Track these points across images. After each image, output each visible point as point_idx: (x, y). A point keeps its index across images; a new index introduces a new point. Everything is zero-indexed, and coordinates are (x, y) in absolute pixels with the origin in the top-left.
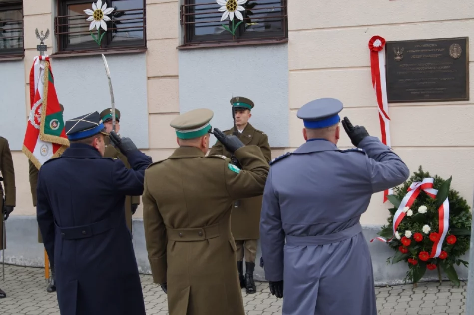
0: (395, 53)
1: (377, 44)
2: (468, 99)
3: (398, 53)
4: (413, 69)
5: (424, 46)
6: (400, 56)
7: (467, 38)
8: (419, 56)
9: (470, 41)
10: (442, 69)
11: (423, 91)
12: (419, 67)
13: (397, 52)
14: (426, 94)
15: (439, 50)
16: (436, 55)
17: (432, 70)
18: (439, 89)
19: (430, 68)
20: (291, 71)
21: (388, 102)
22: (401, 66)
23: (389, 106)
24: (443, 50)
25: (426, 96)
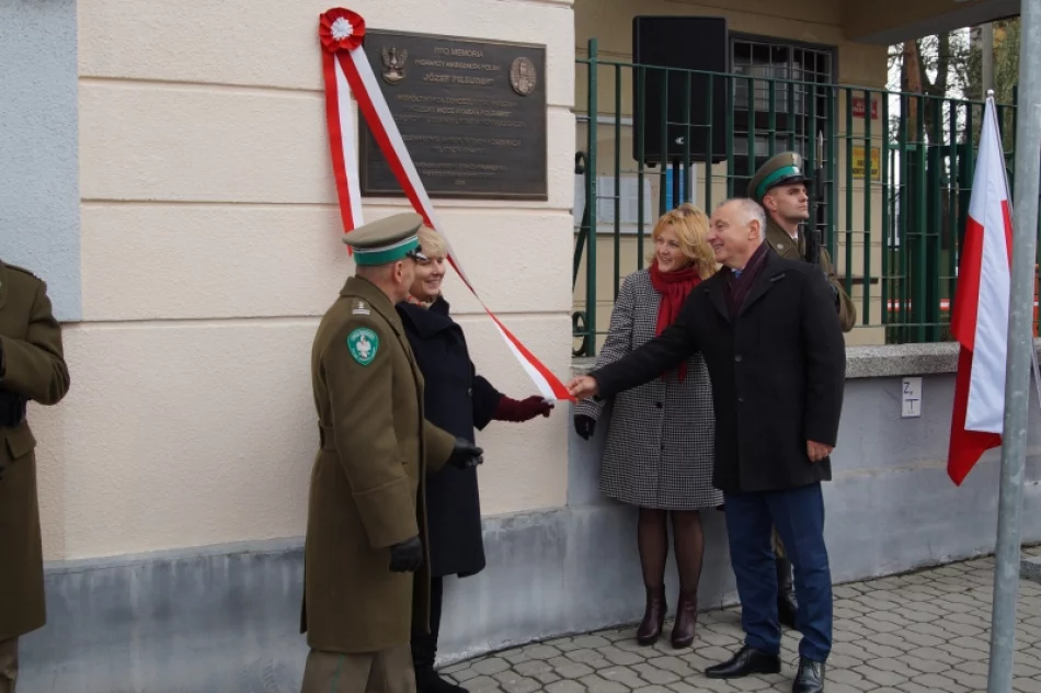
0: (387, 63)
1: (342, 29)
2: (545, 199)
3: (394, 61)
4: (429, 109)
5: (456, 52)
6: (399, 71)
7: (545, 46)
8: (444, 78)
9: (550, 54)
10: (496, 117)
11: (453, 169)
12: (441, 105)
13: (391, 59)
14: (457, 177)
15: (487, 67)
16: (483, 81)
17: (473, 116)
18: (488, 167)
19: (468, 112)
20: (83, 78)
21: (364, 194)
22: (400, 97)
23: (364, 205)
24: (495, 68)
25: (459, 182)
